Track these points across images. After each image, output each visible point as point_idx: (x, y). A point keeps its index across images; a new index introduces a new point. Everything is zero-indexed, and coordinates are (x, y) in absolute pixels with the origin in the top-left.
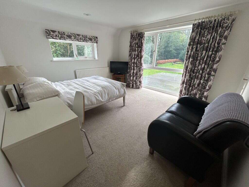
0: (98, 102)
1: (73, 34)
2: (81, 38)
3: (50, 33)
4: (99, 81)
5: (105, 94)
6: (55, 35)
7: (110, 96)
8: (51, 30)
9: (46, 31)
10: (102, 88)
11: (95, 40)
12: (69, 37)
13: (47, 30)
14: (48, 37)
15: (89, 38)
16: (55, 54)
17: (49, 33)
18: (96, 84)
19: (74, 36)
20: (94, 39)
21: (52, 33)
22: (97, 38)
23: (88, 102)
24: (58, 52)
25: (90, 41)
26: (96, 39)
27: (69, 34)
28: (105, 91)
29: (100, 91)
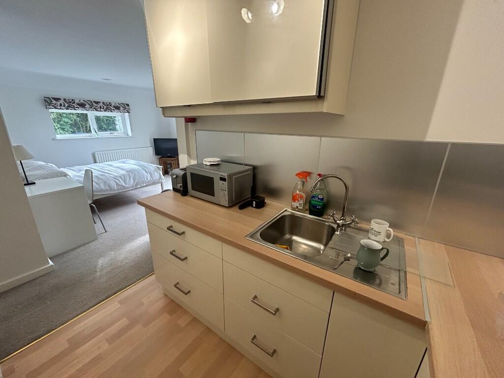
0: (119, 188)
1: (88, 102)
2: (101, 107)
3: (52, 101)
4: (127, 165)
5: (130, 178)
6: (59, 103)
7: (136, 181)
8: (52, 98)
9: (45, 100)
10: (127, 171)
11: (125, 108)
12: (82, 105)
13: (47, 98)
14: (48, 107)
15: (114, 107)
16: (58, 125)
17: (50, 102)
18: (120, 168)
19: (89, 104)
20: (123, 107)
21: (54, 102)
22: (128, 105)
23: (105, 186)
24: (63, 119)
25: (116, 111)
26: (127, 107)
27: (82, 101)
28: (129, 175)
29: (124, 175)
